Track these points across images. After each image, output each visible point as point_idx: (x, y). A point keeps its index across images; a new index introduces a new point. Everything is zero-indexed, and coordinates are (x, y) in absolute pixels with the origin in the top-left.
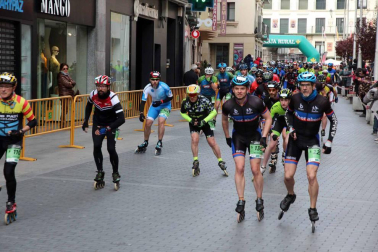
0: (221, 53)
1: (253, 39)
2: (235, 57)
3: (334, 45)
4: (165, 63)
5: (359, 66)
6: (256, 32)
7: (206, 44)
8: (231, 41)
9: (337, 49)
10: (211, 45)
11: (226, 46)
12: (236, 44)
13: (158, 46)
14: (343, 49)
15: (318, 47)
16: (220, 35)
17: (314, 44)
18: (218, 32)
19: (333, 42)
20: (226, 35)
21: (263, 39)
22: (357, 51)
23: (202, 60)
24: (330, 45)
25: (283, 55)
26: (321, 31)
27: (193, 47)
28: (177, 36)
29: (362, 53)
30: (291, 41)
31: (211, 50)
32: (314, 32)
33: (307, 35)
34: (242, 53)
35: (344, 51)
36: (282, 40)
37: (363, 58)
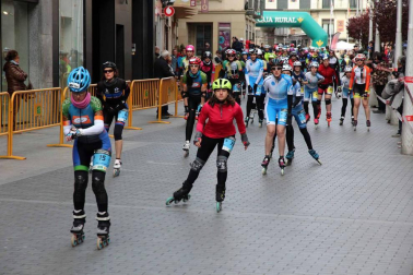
0: (202, 36)
1: (243, 17)
2: (220, 40)
3: (346, 24)
4: (130, 50)
5: (377, 49)
6: (246, 8)
7: (183, 24)
8: (215, 20)
9: (349, 28)
10: (189, 24)
11: (209, 26)
12: (221, 24)
13: (120, 28)
14: (357, 30)
15: (326, 26)
16: (201, 12)
17: (320, 23)
18: (199, 8)
19: (345, 19)
20: (208, 12)
21: (255, 17)
22: (374, 32)
23: (179, 44)
24: (341, 23)
25: (281, 37)
26: (329, 6)
27: (166, 28)
28: (144, 14)
29: (380, 33)
30: (291, 19)
31: (190, 32)
32: (320, 7)
33: (312, 12)
34: (229, 34)
35: (358, 31)
36: (280, 18)
37: (381, 41)
